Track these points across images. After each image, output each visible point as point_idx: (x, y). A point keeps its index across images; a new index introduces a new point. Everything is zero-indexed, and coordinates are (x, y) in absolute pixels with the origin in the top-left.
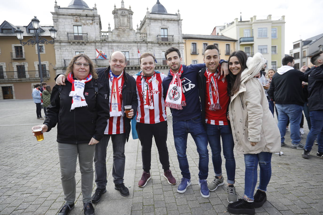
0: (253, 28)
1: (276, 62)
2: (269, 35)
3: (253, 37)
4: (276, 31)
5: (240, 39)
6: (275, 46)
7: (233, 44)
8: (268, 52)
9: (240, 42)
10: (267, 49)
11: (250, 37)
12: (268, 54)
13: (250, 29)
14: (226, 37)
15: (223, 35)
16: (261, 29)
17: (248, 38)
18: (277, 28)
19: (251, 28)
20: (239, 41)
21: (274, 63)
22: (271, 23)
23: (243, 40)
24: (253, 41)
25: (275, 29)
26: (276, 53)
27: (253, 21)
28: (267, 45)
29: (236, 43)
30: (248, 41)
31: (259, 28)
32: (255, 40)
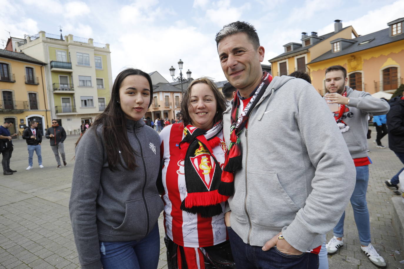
0: (70, 50)
1: (104, 98)
2: (93, 64)
3: (71, 63)
4: (101, 60)
5: (51, 62)
6: (102, 78)
7: (40, 68)
8: (92, 86)
9: (52, 67)
10: (90, 81)
11: (66, 63)
12: (93, 87)
13: (66, 51)
14: (28, 56)
15: (23, 53)
16: (81, 54)
17: (62, 62)
18: (101, 57)
19: (68, 50)
20: (49, 65)
21: (102, 100)
22: (93, 50)
23: (55, 65)
24: (71, 68)
25: (99, 57)
26: (103, 87)
27: (69, 42)
28: (91, 77)
29: (44, 69)
30: (63, 67)
31: (77, 53)
32: (73, 67)
